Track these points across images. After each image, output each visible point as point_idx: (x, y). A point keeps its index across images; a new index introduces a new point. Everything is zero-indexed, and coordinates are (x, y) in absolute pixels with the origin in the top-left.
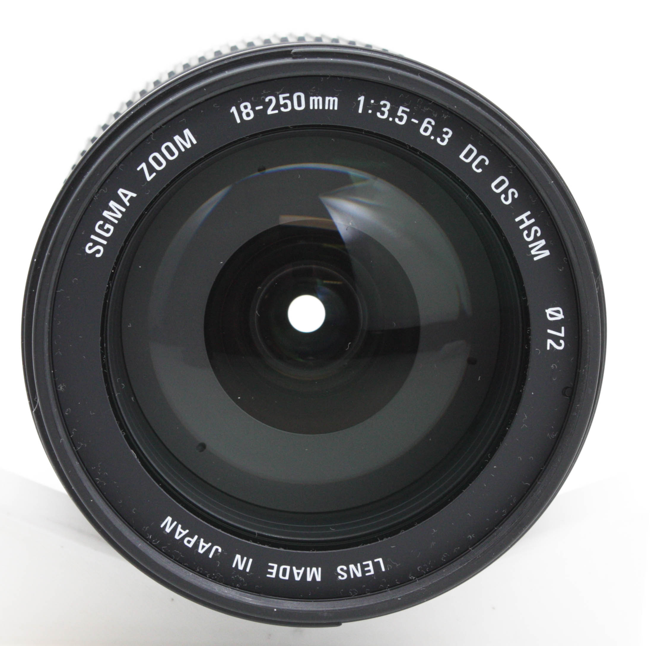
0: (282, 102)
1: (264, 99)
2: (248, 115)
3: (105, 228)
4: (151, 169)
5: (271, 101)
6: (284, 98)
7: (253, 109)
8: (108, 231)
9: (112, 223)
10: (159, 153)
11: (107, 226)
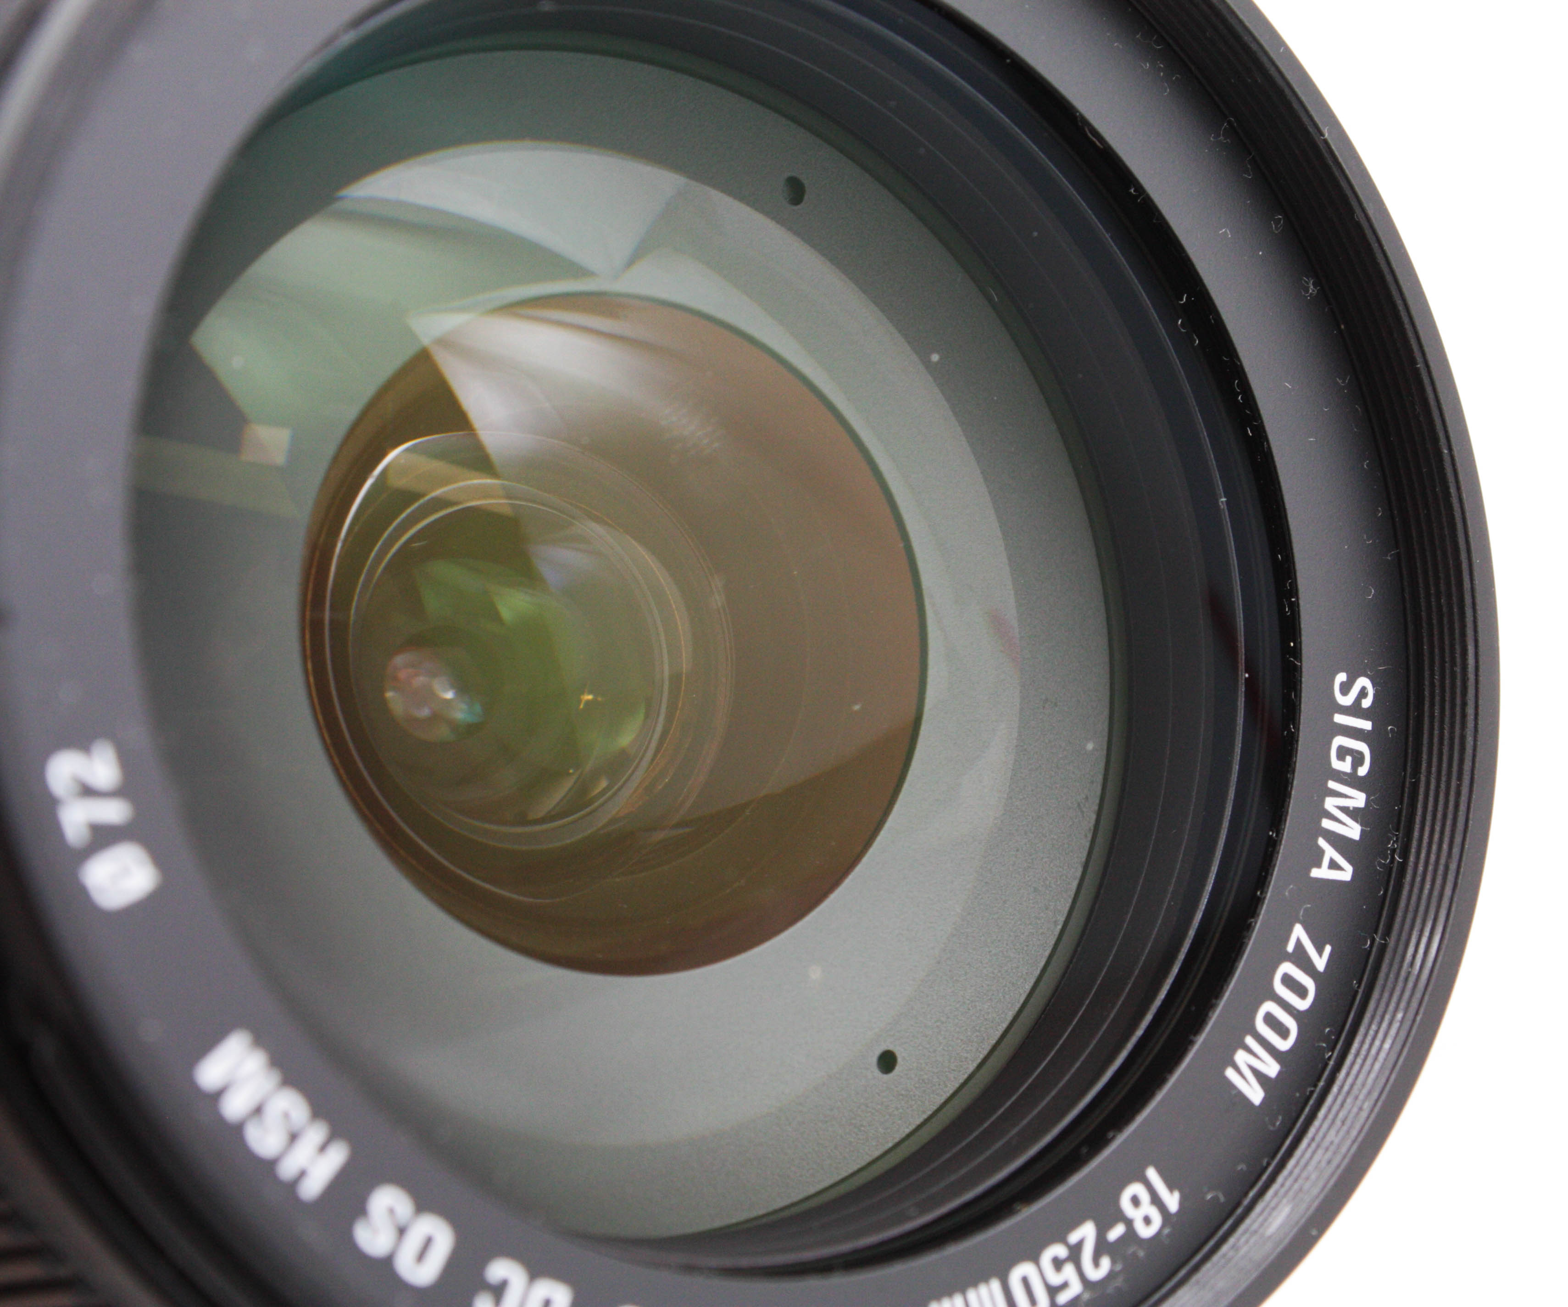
0: (1069, 1271)
1: (1114, 1262)
2: (1136, 1201)
3: (1349, 759)
4: (1301, 959)
5: (1096, 1263)
6: (1065, 1285)
7: (1129, 1223)
8: (1343, 752)
9: (1339, 777)
10: (1298, 1011)
11: (1345, 766)
